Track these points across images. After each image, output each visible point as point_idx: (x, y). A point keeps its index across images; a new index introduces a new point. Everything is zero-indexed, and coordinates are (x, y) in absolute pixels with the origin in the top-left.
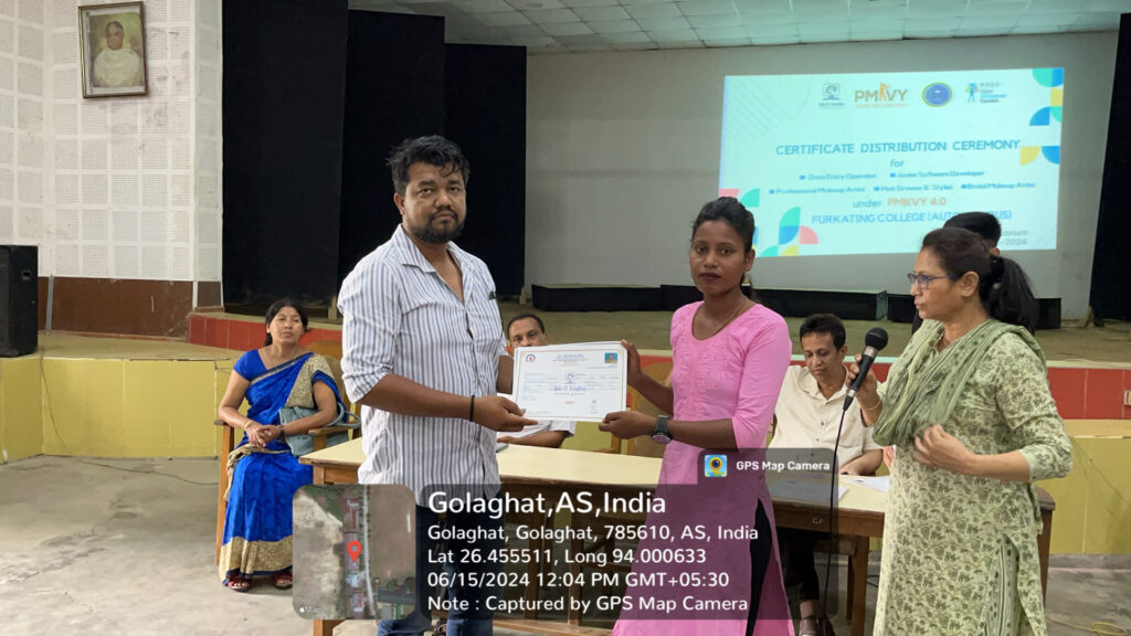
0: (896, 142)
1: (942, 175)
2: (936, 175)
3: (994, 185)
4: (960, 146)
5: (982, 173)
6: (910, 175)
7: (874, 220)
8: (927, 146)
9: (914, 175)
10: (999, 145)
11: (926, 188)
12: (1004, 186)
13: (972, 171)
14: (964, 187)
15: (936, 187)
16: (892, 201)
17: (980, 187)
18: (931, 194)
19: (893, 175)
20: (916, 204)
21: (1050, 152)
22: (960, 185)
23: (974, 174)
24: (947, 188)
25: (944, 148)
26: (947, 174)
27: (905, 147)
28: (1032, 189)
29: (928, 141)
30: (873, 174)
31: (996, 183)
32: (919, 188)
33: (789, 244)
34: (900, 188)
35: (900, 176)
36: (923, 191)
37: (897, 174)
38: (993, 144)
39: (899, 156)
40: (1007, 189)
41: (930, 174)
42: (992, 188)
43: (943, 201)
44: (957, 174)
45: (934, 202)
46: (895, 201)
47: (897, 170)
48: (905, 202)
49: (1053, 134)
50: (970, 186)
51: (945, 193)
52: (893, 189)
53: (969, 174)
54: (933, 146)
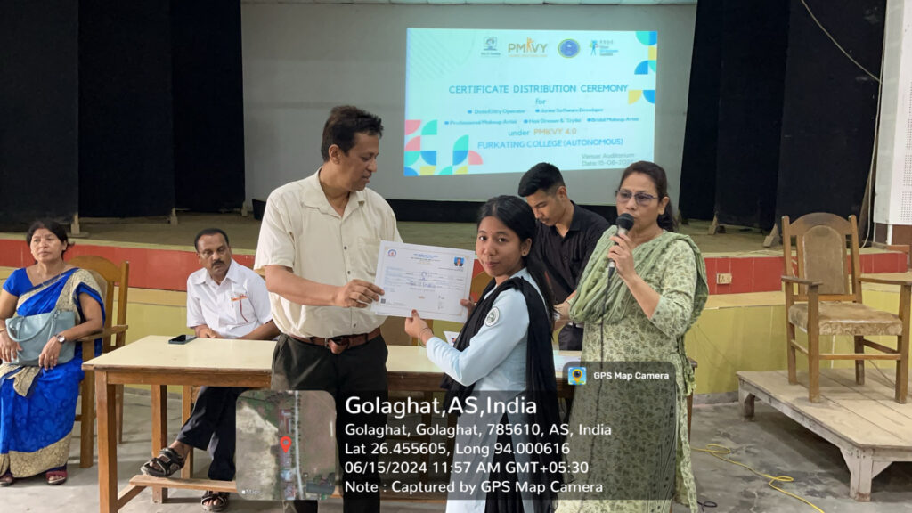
0: (539, 84)
1: (573, 111)
2: (569, 111)
3: (610, 119)
4: (586, 88)
5: (601, 110)
6: (550, 111)
7: (524, 146)
8: (562, 88)
9: (553, 111)
10: (613, 88)
11: (562, 121)
12: (618, 120)
13: (595, 108)
14: (589, 120)
15: (569, 121)
16: (538, 131)
17: (601, 120)
18: (566, 125)
19: (538, 111)
20: (555, 133)
21: (648, 94)
22: (586, 118)
23: (596, 111)
24: (577, 121)
25: (575, 90)
26: (577, 110)
27: (546, 89)
28: (635, 122)
29: (564, 85)
30: (522, 109)
31: (612, 118)
32: (557, 121)
33: (460, 165)
34: (543, 121)
35: (543, 111)
36: (560, 123)
37: (540, 109)
38: (609, 88)
39: (542, 96)
40: (620, 122)
41: (565, 110)
42: (609, 122)
43: (574, 131)
44: (583, 110)
45: (568, 132)
46: (540, 131)
47: (541, 107)
48: (547, 132)
49: (650, 81)
50: (594, 120)
51: (575, 125)
52: (538, 122)
53: (593, 110)
54: (566, 89)
